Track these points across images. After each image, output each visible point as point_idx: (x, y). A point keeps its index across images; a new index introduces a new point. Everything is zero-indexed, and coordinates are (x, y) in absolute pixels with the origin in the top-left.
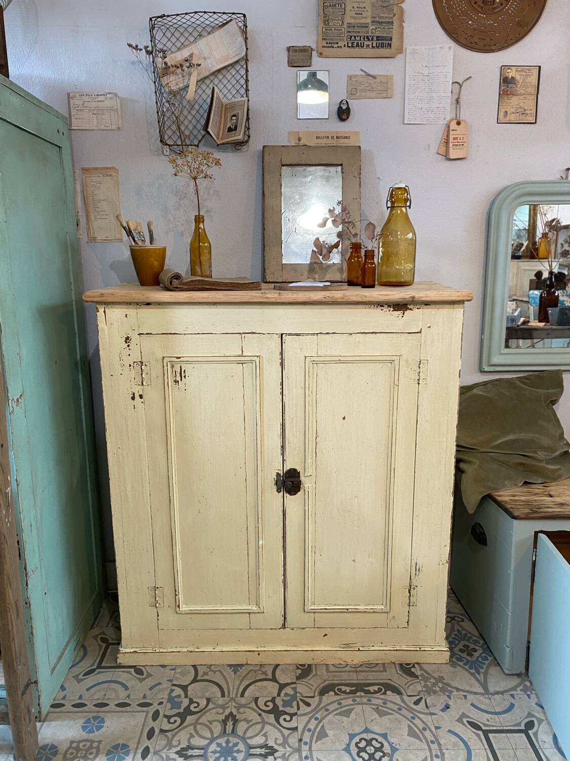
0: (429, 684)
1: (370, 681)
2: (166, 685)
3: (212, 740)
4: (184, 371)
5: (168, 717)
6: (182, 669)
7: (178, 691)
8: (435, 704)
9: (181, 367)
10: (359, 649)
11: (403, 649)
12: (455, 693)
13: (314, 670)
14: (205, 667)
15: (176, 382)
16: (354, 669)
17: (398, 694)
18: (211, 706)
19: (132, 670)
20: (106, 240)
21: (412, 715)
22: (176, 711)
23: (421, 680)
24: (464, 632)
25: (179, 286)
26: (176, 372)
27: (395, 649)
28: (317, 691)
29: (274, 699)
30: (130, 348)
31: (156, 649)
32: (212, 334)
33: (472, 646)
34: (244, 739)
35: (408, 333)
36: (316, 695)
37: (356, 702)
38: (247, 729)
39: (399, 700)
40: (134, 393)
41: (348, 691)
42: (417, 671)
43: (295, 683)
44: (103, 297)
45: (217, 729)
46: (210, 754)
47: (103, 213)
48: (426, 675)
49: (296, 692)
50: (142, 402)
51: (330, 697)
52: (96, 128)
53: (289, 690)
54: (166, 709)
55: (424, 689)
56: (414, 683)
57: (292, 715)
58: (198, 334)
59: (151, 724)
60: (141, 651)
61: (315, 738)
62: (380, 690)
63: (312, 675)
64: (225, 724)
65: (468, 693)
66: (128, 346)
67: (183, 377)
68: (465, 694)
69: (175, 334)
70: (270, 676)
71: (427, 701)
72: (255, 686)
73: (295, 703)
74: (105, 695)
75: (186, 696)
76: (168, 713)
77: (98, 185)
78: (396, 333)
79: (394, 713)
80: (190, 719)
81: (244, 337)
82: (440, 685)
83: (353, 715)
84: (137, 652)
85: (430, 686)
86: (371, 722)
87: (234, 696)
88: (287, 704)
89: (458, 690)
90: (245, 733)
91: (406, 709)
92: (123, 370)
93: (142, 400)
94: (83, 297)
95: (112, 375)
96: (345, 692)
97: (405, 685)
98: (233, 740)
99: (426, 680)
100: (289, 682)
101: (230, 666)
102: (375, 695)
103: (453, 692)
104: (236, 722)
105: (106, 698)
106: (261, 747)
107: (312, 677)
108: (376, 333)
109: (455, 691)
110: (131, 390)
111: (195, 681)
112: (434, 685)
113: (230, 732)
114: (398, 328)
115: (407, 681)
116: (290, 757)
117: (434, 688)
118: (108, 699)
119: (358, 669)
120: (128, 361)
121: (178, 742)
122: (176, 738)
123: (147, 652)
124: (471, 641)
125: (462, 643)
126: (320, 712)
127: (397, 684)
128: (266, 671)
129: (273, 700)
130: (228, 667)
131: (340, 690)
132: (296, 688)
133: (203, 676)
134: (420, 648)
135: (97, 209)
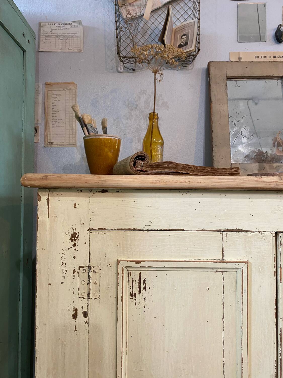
4: (144, 281)
9: (140, 274)
15: (133, 295)
20: (61, 145)
25: (144, 169)
26: (133, 281)
30: (75, 248)
32: (184, 230)
40: (76, 310)
44: (46, 179)
47: (60, 121)
50: (86, 322)
52: (61, 50)
58: (165, 230)
66: (74, 245)
67: (142, 289)
69: (135, 230)
77: (58, 97)
81: (227, 236)
92: (64, 277)
93: (86, 319)
94: (21, 179)
95: (50, 284)
110: (74, 305)
120: (72, 265)
135: (55, 118)
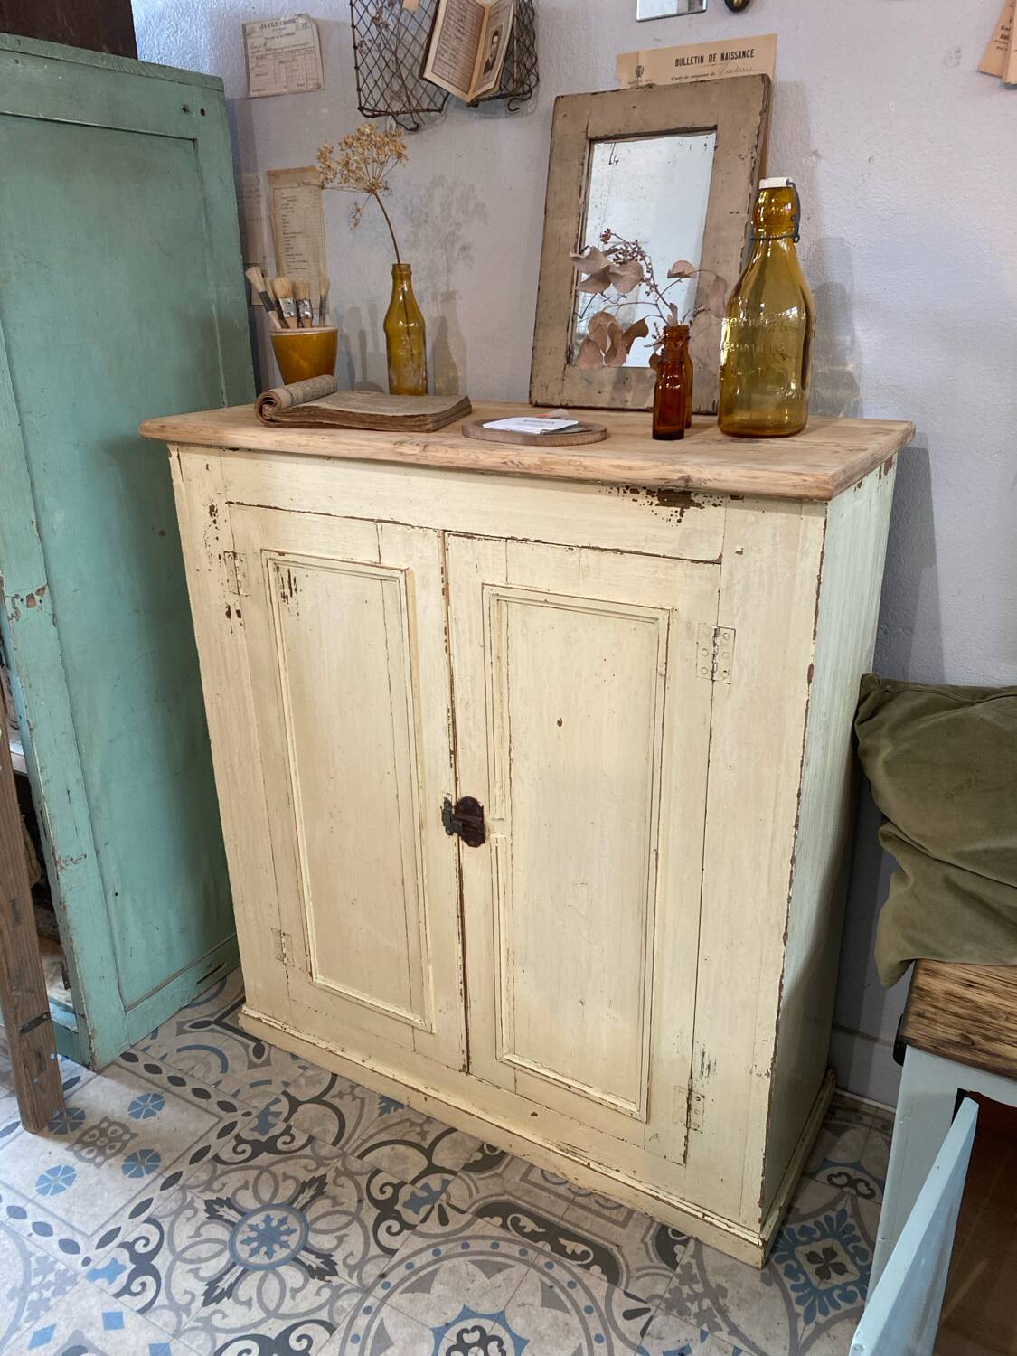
0: (685, 1290)
1: (580, 1231)
2: (276, 1089)
3: (267, 1206)
4: (294, 580)
5: (240, 1140)
6: (315, 1072)
7: (284, 1106)
8: (662, 1336)
9: (288, 571)
10: (589, 1164)
11: (670, 1201)
12: (723, 1335)
13: (503, 1167)
14: (348, 1083)
15: (285, 597)
16: (571, 1196)
17: (609, 1281)
18: (307, 1151)
19: (252, 1045)
21: (601, 1332)
22: (256, 1136)
23: (678, 1276)
24: (850, 1221)
25: (274, 418)
26: (282, 578)
27: (655, 1194)
28: (477, 1205)
29: (402, 1184)
30: (216, 526)
31: (287, 1027)
32: (330, 515)
33: (842, 1257)
34: (307, 1228)
35: (693, 561)
36: (471, 1210)
37: (523, 1258)
38: (324, 1215)
39: (603, 1293)
40: (229, 607)
41: (527, 1230)
42: (684, 1255)
43: (454, 1173)
44: (163, 431)
45: (287, 1191)
46: (245, 1228)
47: (297, 258)
48: (695, 1271)
49: (444, 1190)
50: (242, 624)
51: (491, 1226)
52: (285, 90)
53: (434, 1181)
54: (246, 1129)
55: (667, 1295)
56: (658, 1274)
57: (406, 1226)
58: (309, 513)
59: (212, 1139)
60: (267, 1022)
61: (407, 1284)
62: (585, 1255)
63: (492, 1173)
64: (302, 1192)
65: (749, 1347)
66: (215, 522)
67: (293, 591)
68: (741, 1346)
69: (275, 508)
70: (426, 1144)
71: (653, 1322)
72: (393, 1149)
73: (427, 1208)
74: (192, 1068)
75: (286, 1120)
76: (244, 1135)
77: (291, 204)
78: (664, 557)
79: (573, 1312)
80: (265, 1158)
81: (382, 529)
82: (706, 1303)
83: (499, 1278)
84: (262, 1021)
85: (685, 1296)
86: (519, 1306)
87: (350, 1151)
88: (414, 1203)
89: (734, 1331)
90: (317, 1219)
91: (601, 1316)
92: (210, 563)
93: (241, 620)
95: (198, 570)
96: (520, 1230)
97: (639, 1270)
98: (293, 1223)
99: (688, 1279)
100: (447, 1167)
101: (383, 1098)
102: (568, 1262)
103: (721, 1330)
104: (319, 1193)
105: (190, 1073)
106: (319, 1255)
107: (491, 1176)
108: (622, 552)
109: (726, 1329)
110: (225, 600)
111: (317, 1100)
112: (695, 1297)
113: (298, 1208)
114: (671, 546)
115: (647, 1263)
116: (345, 1296)
117: (688, 1304)
118: (192, 1076)
119: (578, 1199)
120: (217, 548)
121: (221, 1186)
122: (223, 1179)
123: (273, 1026)
124: (850, 1247)
125: (828, 1243)
126: (451, 1245)
127: (625, 1261)
128: (428, 1132)
129: (397, 1188)
130: (380, 1098)
131: (516, 1222)
132: (450, 1182)
133: (334, 1097)
134: (704, 1215)
135: (291, 251)
